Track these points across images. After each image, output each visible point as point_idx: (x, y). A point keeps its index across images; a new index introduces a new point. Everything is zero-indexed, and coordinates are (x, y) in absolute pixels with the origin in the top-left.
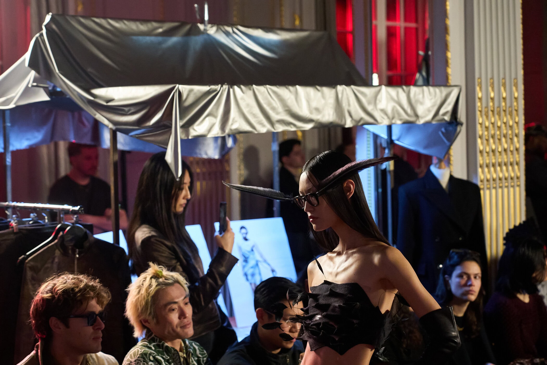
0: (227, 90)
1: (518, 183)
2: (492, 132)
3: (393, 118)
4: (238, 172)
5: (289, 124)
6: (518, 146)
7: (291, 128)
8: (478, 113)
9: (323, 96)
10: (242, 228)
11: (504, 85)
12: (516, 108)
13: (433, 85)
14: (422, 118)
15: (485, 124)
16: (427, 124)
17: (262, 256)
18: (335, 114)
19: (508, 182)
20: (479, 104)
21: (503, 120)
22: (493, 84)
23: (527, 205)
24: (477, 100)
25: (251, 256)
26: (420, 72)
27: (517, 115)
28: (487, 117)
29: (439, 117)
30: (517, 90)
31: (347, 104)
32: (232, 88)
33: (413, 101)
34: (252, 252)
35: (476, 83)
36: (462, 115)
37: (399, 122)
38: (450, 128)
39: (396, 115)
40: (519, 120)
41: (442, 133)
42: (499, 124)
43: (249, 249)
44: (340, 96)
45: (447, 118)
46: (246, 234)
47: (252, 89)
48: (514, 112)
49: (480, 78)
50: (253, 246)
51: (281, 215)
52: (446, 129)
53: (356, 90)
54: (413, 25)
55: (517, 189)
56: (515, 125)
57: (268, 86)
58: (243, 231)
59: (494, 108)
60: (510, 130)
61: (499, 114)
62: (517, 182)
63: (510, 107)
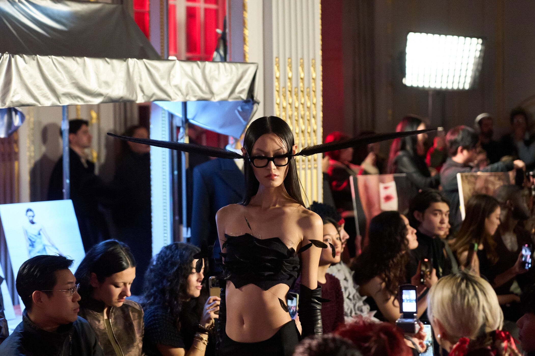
0: (8, 59)
1: (316, 166)
2: (290, 113)
3: (187, 95)
4: (28, 154)
5: (76, 97)
6: (315, 127)
7: (78, 101)
8: (275, 93)
9: (113, 70)
10: (29, 210)
11: (302, 65)
12: (314, 89)
13: (230, 62)
14: (217, 95)
15: (283, 105)
16: (223, 102)
17: (49, 241)
18: (125, 89)
19: (305, 165)
20: (276, 84)
21: (301, 100)
22: (290, 63)
23: (324, 188)
24: (275, 80)
25: (38, 240)
26: (217, 50)
27: (315, 96)
28: (285, 97)
29: (236, 95)
30: (315, 71)
31: (139, 78)
32: (13, 57)
33: (208, 78)
34: (39, 236)
35: (274, 63)
36: (259, 94)
37: (194, 99)
38: (247, 107)
39: (191, 92)
40: (316, 102)
41: (239, 111)
42: (297, 105)
43: (36, 233)
44: (131, 70)
45: (244, 96)
46: (33, 217)
47: (36, 59)
48: (312, 93)
49: (278, 57)
50: (41, 230)
51: (71, 197)
52: (242, 108)
53: (149, 64)
54: (212, 6)
55: (314, 171)
56: (313, 106)
57: (53, 57)
58: (30, 213)
59: (291, 88)
60: (308, 111)
61: (297, 94)
62: (315, 164)
63: (308, 88)
